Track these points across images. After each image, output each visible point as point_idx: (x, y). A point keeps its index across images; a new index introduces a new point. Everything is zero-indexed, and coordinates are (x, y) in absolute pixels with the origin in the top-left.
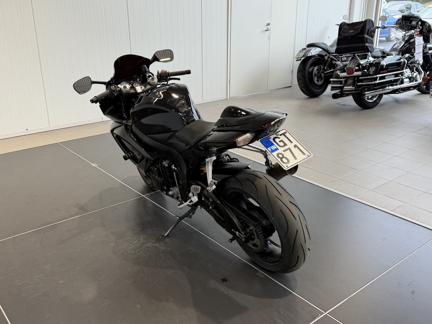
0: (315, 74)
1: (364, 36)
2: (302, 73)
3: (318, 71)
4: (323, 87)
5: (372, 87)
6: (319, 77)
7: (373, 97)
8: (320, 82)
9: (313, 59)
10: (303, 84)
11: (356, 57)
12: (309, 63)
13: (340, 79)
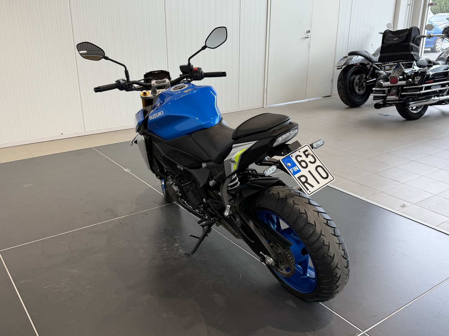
0: (357, 83)
1: (410, 44)
2: (342, 81)
3: (359, 80)
4: (365, 97)
5: (416, 97)
6: (361, 86)
7: (417, 108)
8: (362, 92)
9: (355, 67)
10: (343, 93)
11: (401, 66)
12: (350, 72)
13: (383, 88)
